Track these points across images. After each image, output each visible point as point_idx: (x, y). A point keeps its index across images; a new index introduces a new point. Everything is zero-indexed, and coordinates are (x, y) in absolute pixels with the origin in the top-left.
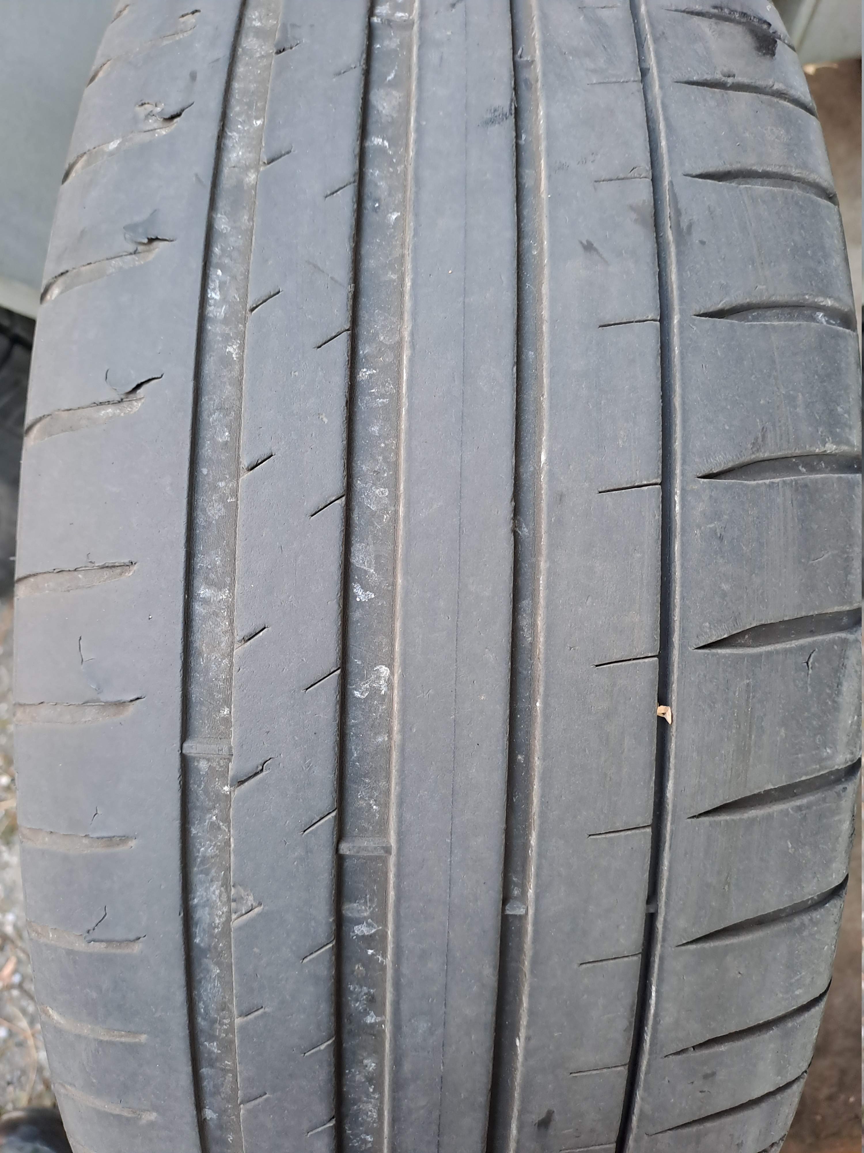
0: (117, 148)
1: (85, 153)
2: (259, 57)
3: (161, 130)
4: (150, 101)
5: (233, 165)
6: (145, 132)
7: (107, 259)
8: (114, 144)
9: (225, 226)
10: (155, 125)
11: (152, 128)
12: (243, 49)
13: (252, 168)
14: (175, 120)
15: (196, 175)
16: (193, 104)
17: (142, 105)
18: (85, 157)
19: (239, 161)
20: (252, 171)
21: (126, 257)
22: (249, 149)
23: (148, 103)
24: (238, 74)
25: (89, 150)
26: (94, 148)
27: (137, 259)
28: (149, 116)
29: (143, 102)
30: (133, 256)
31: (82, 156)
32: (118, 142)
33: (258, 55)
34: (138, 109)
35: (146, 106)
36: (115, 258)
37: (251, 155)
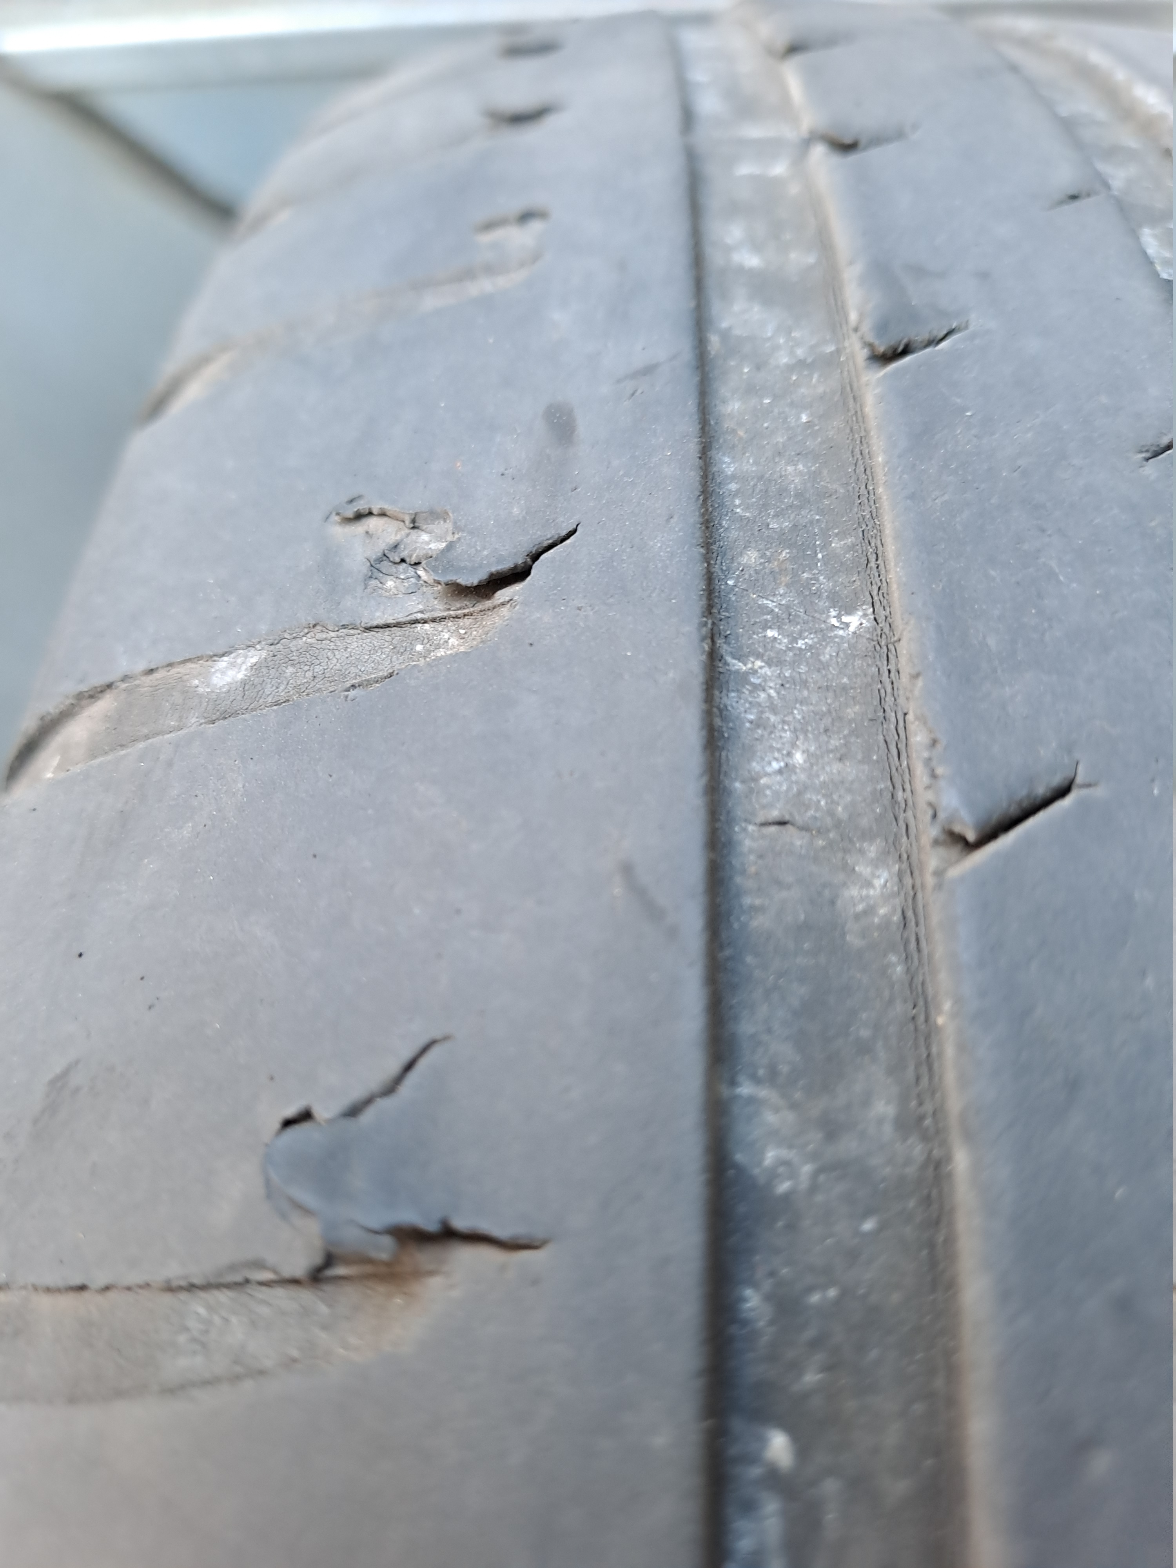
0: (244, 683)
1: (109, 686)
2: (790, 368)
3: (439, 627)
4: (387, 507)
5: (775, 814)
6: (368, 629)
7: (170, 1288)
8: (232, 665)
9: (784, 1153)
10: (414, 606)
11: (401, 617)
12: (725, 335)
13: (867, 835)
14: (503, 595)
15: (627, 870)
16: (574, 531)
17: (359, 516)
18: (105, 704)
19: (798, 799)
20: (873, 850)
21: (264, 1293)
22: (835, 742)
23: (383, 514)
24: (727, 424)
25: (125, 678)
26: (151, 671)
27: (323, 1309)
28: (385, 566)
29: (361, 506)
30: (306, 1296)
31: (95, 694)
32: (254, 657)
33: (784, 359)
34: (340, 532)
35: (372, 523)
36: (207, 1287)
37: (850, 770)
